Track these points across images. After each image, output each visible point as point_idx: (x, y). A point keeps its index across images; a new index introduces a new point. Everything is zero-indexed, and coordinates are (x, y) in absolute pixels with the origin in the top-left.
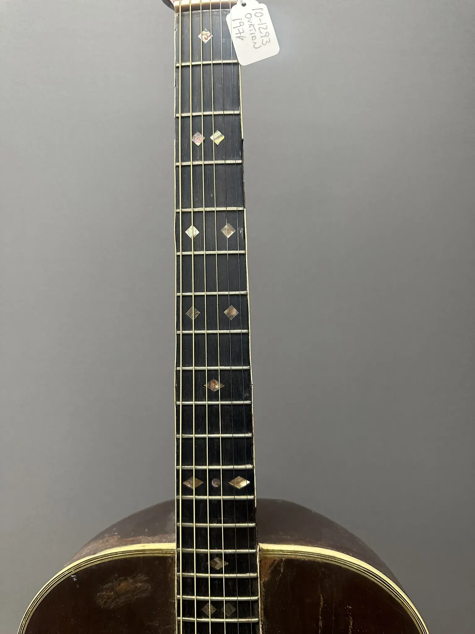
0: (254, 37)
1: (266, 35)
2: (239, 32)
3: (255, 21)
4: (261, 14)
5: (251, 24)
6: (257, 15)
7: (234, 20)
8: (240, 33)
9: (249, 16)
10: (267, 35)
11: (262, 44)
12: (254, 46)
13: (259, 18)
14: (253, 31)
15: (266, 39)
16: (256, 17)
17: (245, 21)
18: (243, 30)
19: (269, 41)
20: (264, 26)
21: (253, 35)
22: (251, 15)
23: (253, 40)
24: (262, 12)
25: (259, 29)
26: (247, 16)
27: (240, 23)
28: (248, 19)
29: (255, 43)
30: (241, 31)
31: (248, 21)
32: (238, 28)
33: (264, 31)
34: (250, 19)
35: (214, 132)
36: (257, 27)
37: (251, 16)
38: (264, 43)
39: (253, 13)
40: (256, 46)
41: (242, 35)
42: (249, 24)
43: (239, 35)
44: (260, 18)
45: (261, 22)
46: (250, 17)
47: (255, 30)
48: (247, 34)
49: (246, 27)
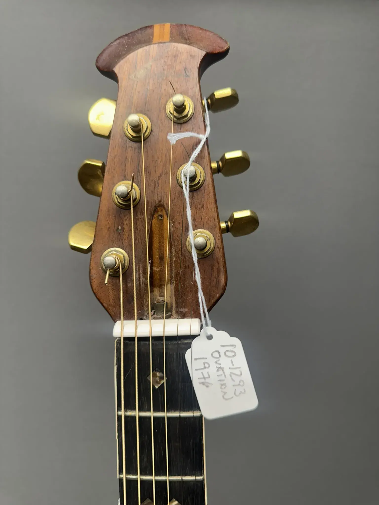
0: (223, 386)
1: (239, 385)
2: (202, 377)
3: (225, 362)
4: (233, 354)
5: (219, 366)
6: (228, 354)
7: (196, 359)
8: (204, 378)
9: (216, 355)
10: (242, 383)
11: (234, 395)
12: (223, 397)
13: (230, 359)
14: (223, 378)
15: (239, 389)
16: (226, 358)
17: (212, 362)
18: (209, 375)
19: (243, 391)
20: (237, 372)
21: (223, 383)
22: (219, 353)
23: (221, 388)
24: (234, 350)
25: (230, 375)
26: (214, 355)
27: (204, 365)
28: (216, 360)
29: (225, 393)
30: (206, 376)
31: (216, 362)
32: (202, 371)
33: (237, 379)
34: (219, 359)
35: (170, 501)
36: (227, 372)
37: (220, 355)
38: (238, 393)
39: (222, 350)
40: (225, 397)
41: (207, 380)
42: (217, 367)
43: (203, 380)
44: (233, 359)
45: (233, 365)
46: (218, 356)
47: (225, 375)
48: (214, 379)
49: (213, 369)
